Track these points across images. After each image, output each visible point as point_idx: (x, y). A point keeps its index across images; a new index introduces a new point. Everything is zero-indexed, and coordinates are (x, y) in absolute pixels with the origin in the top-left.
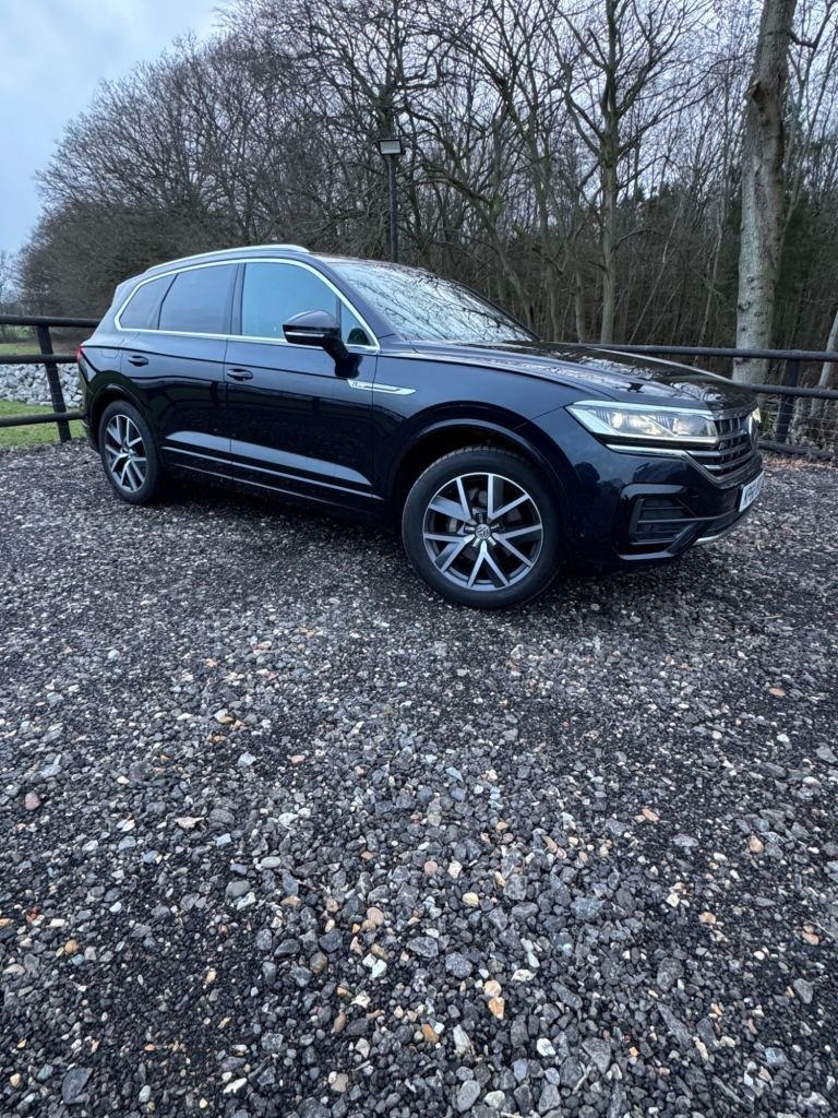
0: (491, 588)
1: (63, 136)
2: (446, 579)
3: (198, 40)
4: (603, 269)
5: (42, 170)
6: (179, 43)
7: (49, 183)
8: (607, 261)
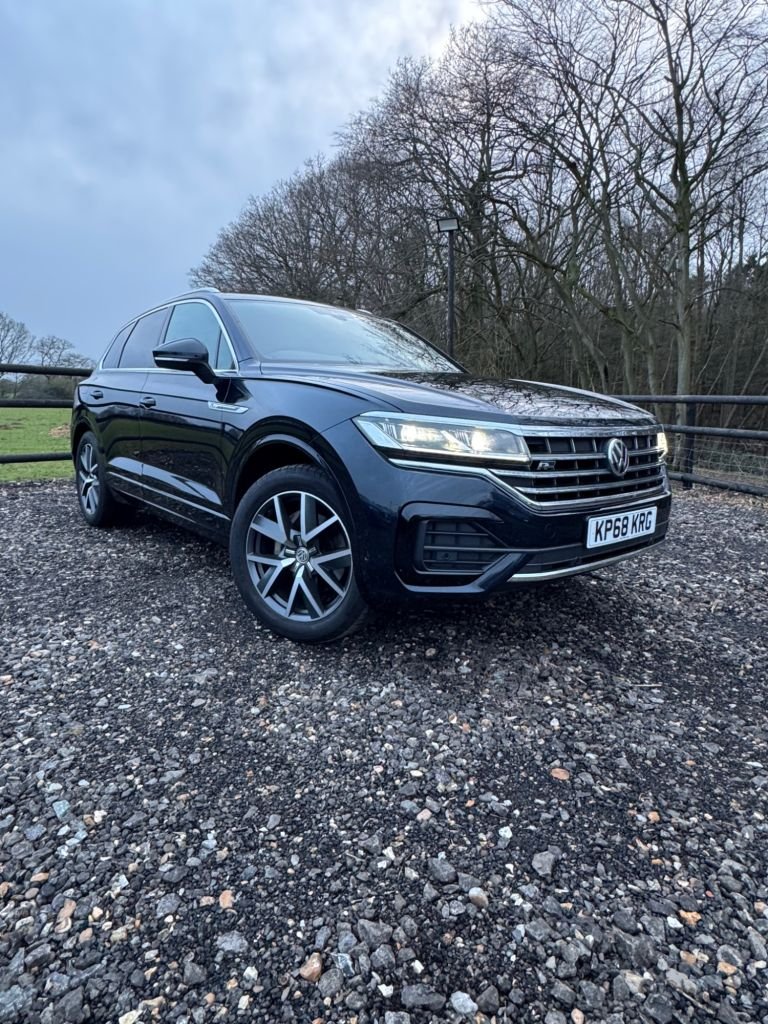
0: (307, 619)
1: (215, 240)
2: (266, 606)
3: (326, 159)
4: (677, 327)
5: (195, 267)
6: (309, 163)
7: (199, 277)
8: (681, 320)
